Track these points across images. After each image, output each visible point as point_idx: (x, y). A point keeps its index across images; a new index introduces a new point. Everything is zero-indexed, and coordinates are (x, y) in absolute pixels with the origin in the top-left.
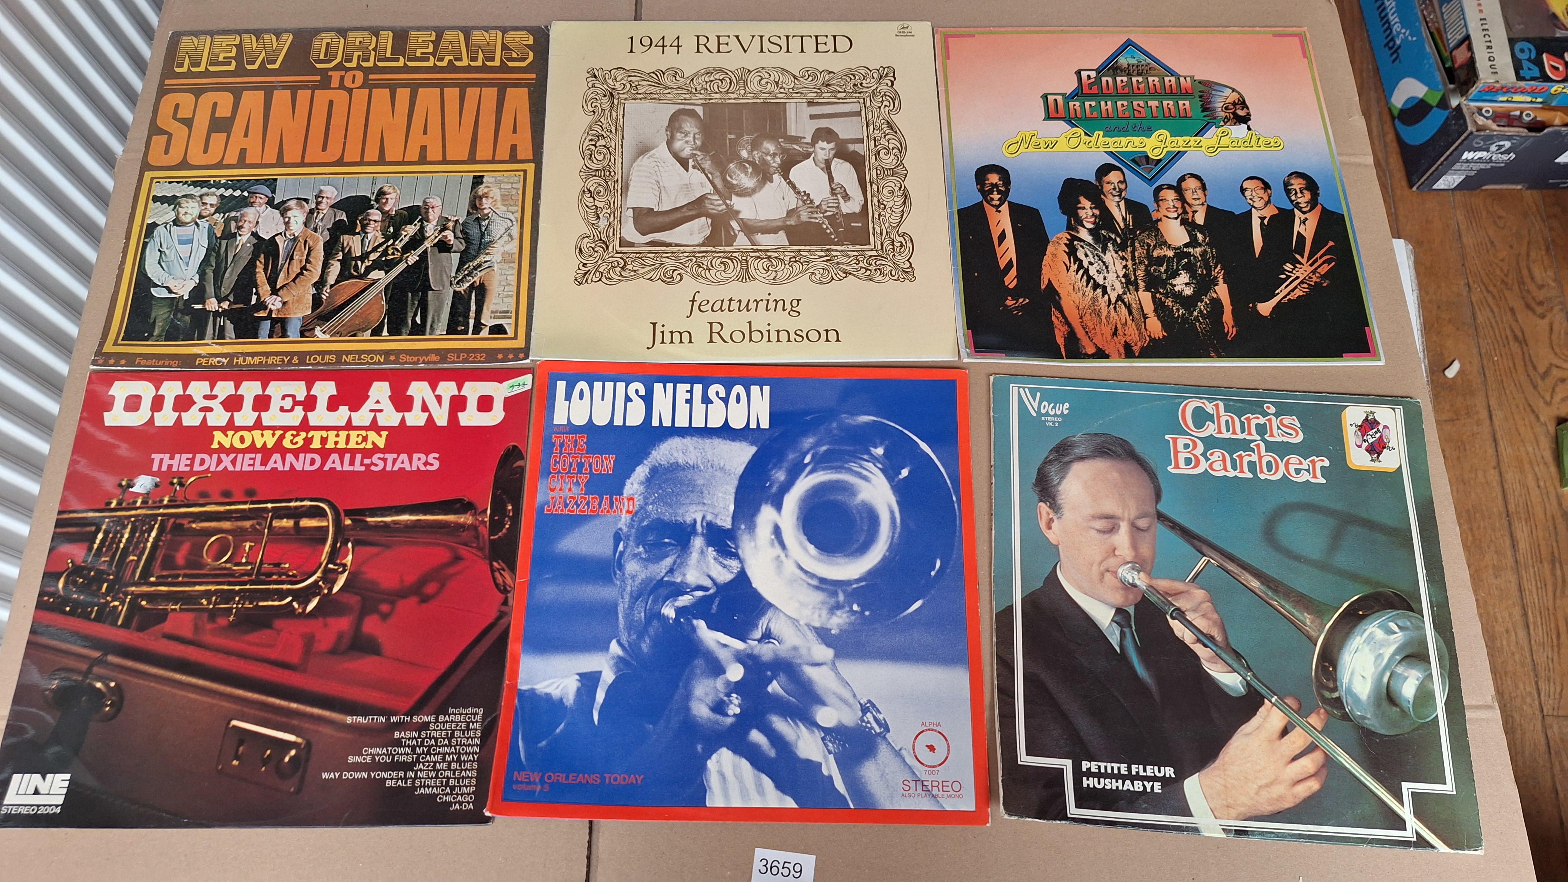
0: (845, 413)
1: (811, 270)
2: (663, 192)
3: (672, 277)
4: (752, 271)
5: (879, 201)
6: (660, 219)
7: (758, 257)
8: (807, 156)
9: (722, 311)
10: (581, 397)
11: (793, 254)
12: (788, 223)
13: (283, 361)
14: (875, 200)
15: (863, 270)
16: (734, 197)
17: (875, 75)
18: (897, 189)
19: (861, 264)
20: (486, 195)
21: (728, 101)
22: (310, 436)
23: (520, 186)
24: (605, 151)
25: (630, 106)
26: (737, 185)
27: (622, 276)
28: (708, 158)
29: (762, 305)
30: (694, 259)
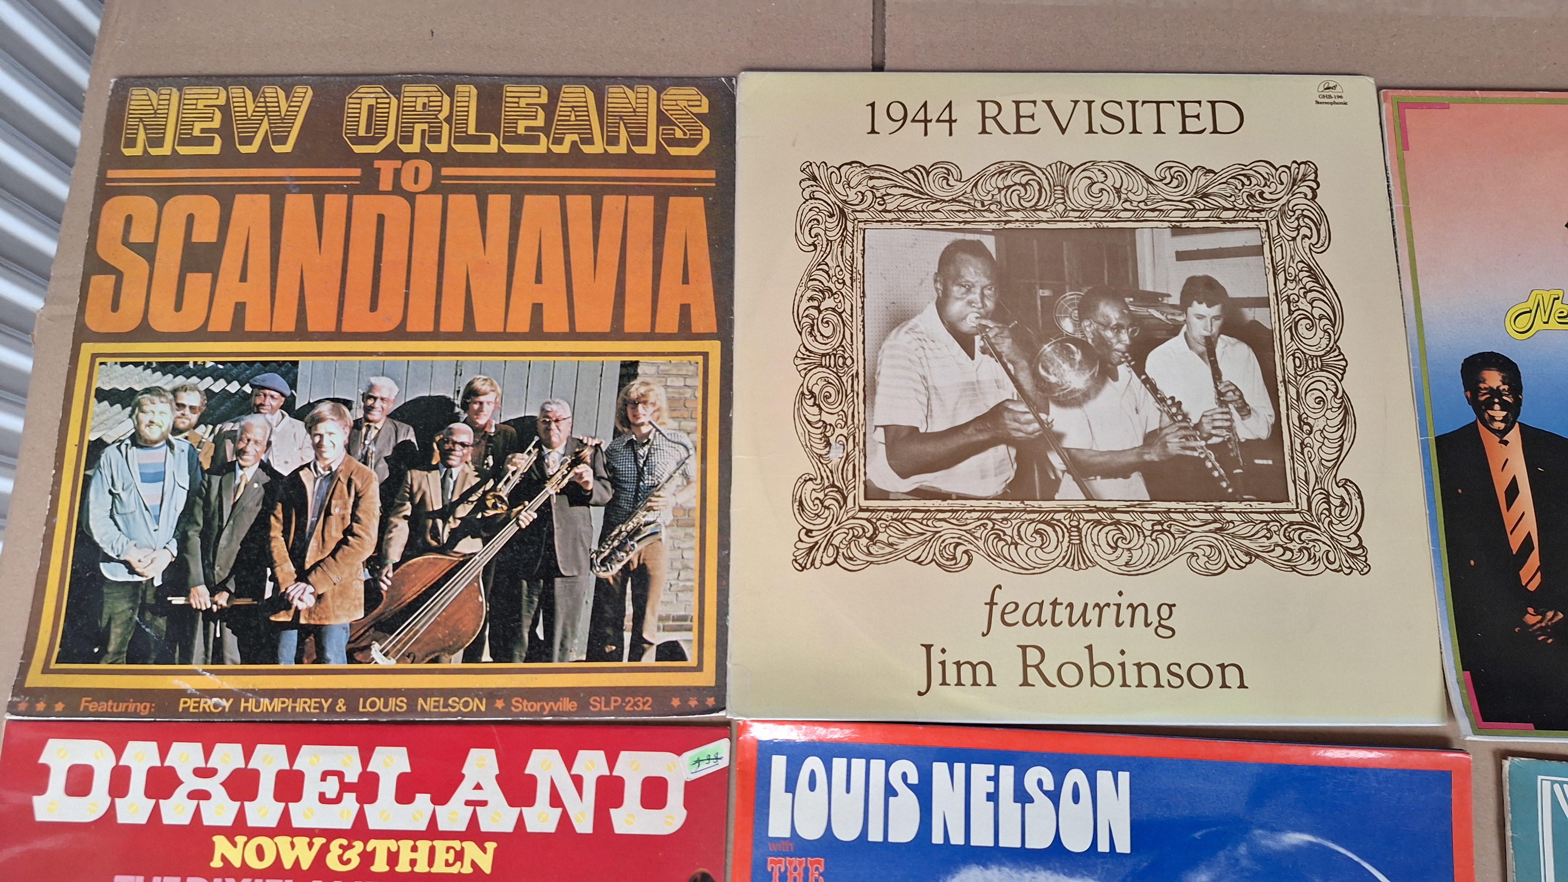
0: (1262, 827)
1: (1189, 549)
2: (933, 397)
3: (955, 558)
4: (1088, 547)
5: (1300, 417)
6: (931, 449)
7: (1098, 522)
8: (1173, 330)
9: (1042, 624)
10: (812, 786)
11: (1156, 517)
12: (1147, 457)
13: (321, 707)
14: (1294, 415)
15: (1280, 551)
16: (1053, 408)
17: (1284, 177)
18: (1330, 394)
19: (1275, 538)
20: (642, 400)
21: (1036, 226)
22: (369, 848)
23: (698, 382)
24: (834, 318)
25: (875, 235)
26: (1057, 385)
27: (870, 554)
28: (1006, 333)
29: (1109, 614)
30: (990, 525)
